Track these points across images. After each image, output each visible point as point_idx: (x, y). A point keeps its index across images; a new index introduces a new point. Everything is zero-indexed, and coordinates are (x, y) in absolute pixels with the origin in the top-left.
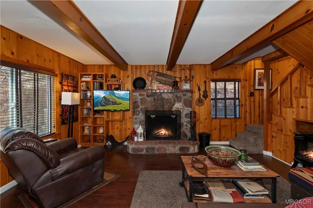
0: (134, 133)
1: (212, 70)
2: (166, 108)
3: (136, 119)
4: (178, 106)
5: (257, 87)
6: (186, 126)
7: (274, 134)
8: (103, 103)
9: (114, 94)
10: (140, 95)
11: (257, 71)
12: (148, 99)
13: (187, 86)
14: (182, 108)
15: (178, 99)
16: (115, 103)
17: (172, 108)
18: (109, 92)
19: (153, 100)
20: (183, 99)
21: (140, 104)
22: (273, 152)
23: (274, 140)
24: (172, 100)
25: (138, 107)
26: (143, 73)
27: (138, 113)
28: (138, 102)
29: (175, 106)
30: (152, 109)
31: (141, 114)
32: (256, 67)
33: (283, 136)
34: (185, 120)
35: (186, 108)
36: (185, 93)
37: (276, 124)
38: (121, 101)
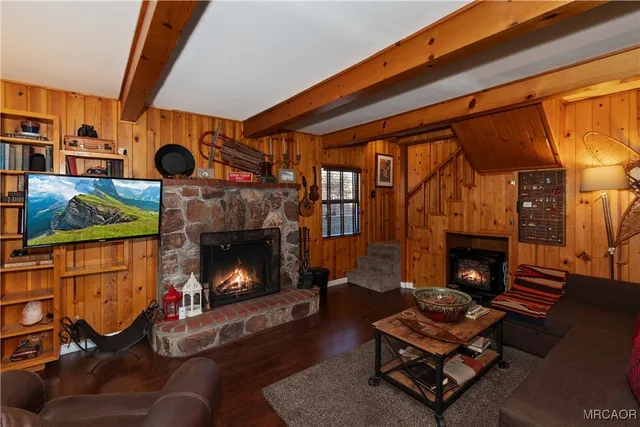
0: (175, 297)
1: (324, 149)
2: (249, 224)
3: (173, 257)
4: (274, 217)
5: (380, 183)
6: (290, 259)
7: (417, 255)
8: (69, 218)
9: (112, 191)
10: (186, 193)
11: (380, 157)
12: (209, 203)
13: (288, 176)
14: (281, 221)
15: (275, 202)
16: (113, 218)
17: (261, 223)
18: (95, 185)
19: (219, 205)
20: (283, 203)
21: (185, 218)
22: (414, 282)
23: (416, 263)
24: (263, 206)
25: (180, 223)
26: (185, 133)
27: (179, 241)
28: (179, 211)
29: (269, 217)
30: (218, 229)
31: (188, 243)
32: (379, 151)
33: (430, 257)
34: (287, 248)
35: (289, 222)
36: (288, 190)
37: (420, 240)
38: (134, 210)
